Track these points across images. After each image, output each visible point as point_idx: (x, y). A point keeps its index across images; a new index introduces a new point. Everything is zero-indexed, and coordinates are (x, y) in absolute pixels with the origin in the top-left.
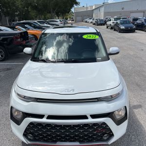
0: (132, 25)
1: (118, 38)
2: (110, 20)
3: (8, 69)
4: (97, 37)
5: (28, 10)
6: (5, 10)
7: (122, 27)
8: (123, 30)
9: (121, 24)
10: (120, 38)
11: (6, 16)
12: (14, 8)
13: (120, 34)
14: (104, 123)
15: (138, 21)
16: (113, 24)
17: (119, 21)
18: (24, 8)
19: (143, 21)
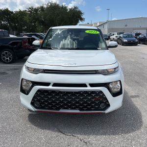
0: (135, 38)
1: (121, 50)
2: (114, 35)
3: (15, 69)
4: (98, 32)
5: (35, 25)
6: (13, 24)
7: (125, 40)
8: (125, 43)
9: (124, 37)
10: (123, 50)
11: (13, 31)
12: (22, 23)
13: (122, 46)
14: (101, 92)
15: (140, 36)
16: (116, 38)
17: (121, 35)
18: (31, 22)
19: (145, 35)
